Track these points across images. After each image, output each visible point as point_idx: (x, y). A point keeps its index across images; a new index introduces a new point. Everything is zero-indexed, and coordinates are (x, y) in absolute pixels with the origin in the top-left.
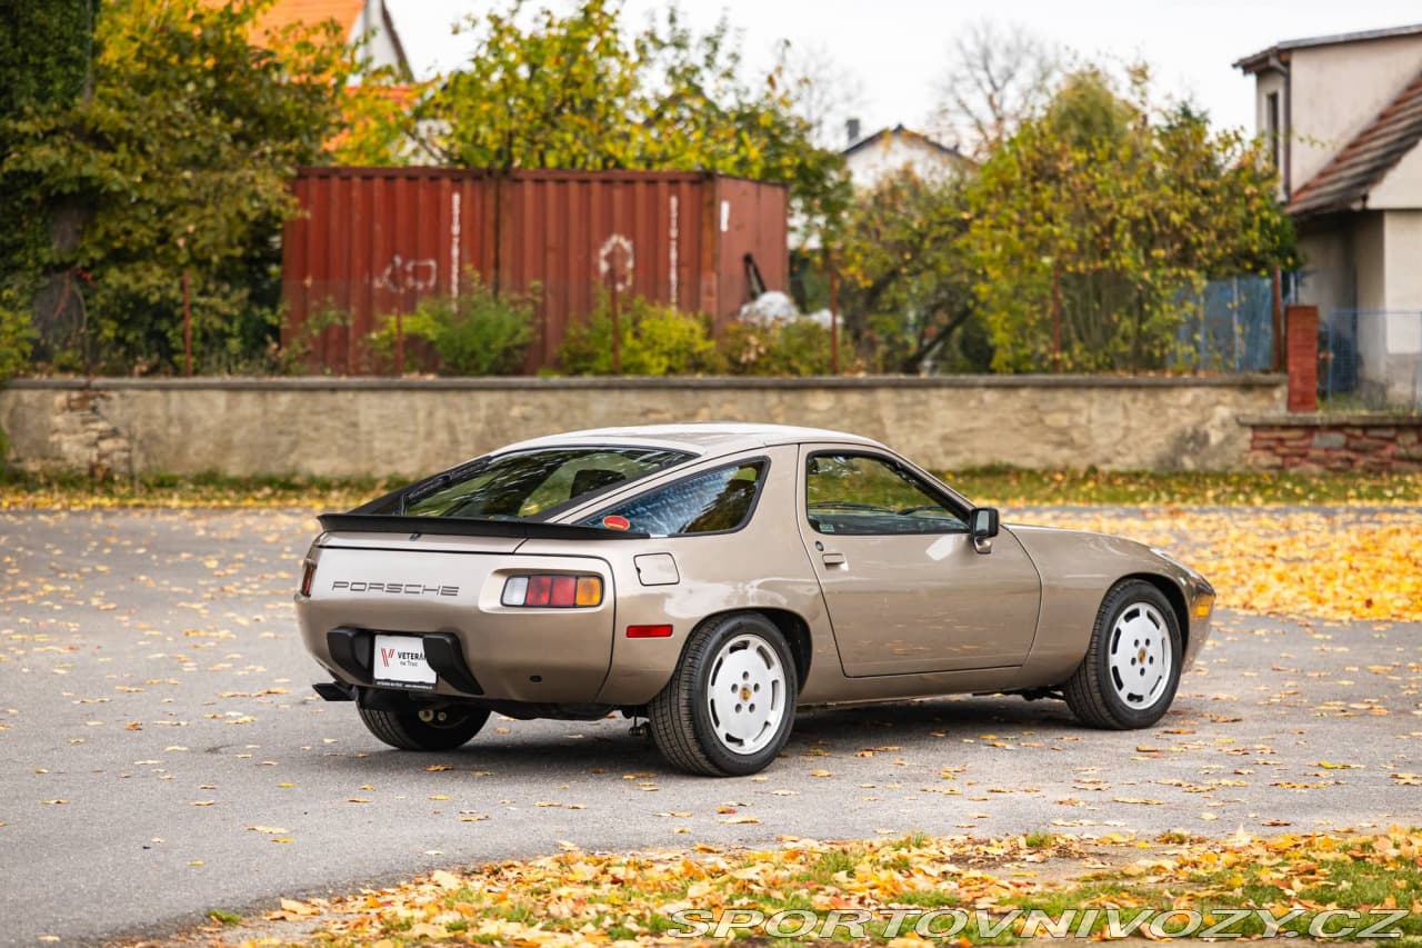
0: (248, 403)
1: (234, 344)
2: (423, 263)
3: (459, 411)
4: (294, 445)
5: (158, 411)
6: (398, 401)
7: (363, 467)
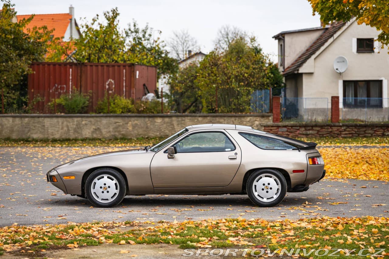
0: (18, 121)
1: (15, 106)
2: (63, 86)
3: (69, 122)
6: (55, 120)
7: (46, 136)
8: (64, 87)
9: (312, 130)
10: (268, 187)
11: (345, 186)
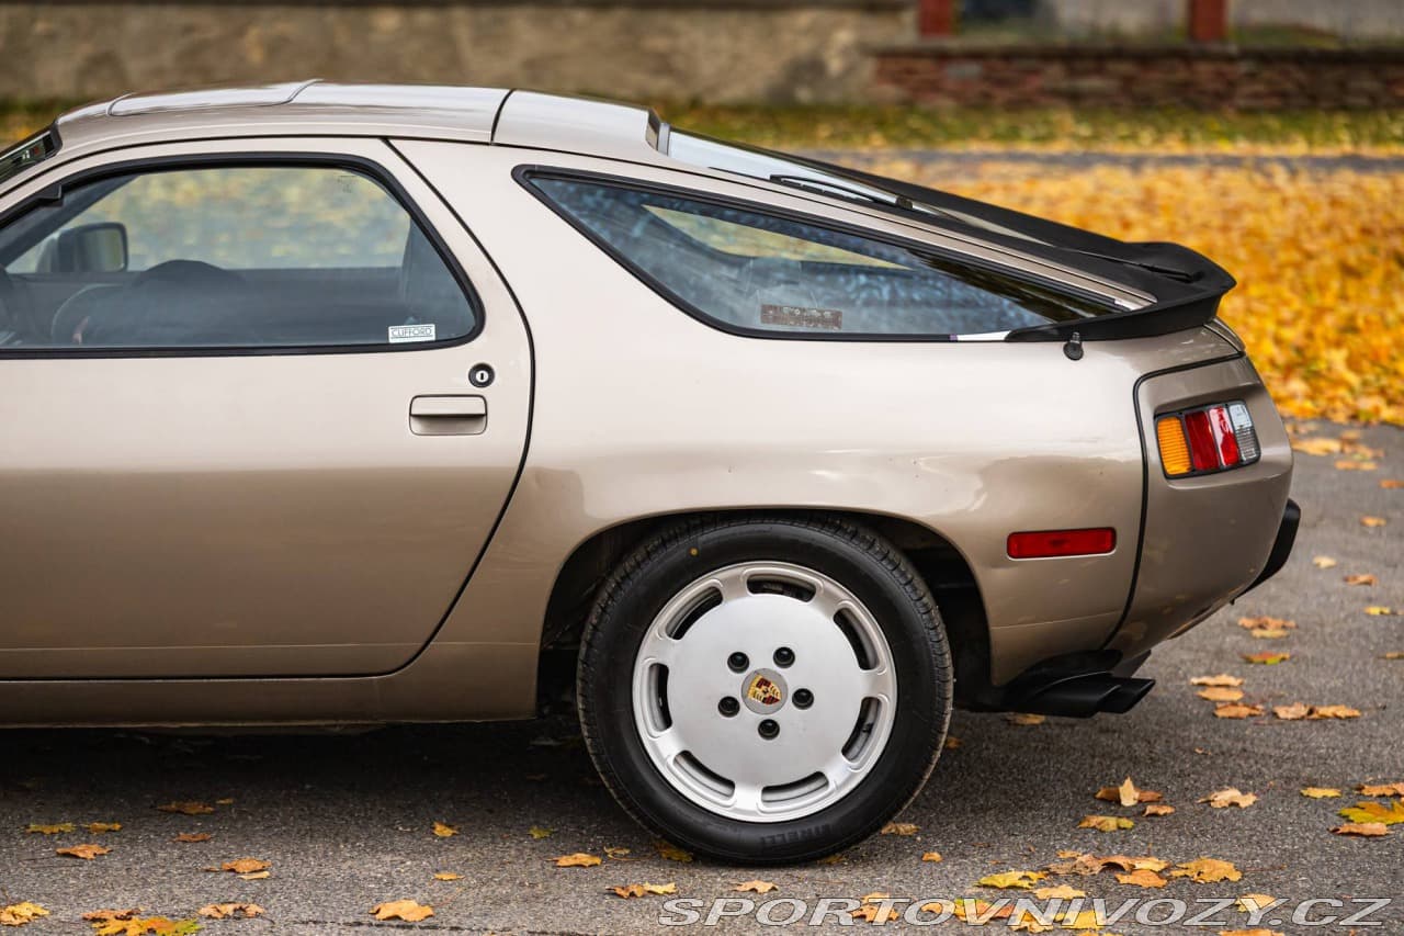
9: (1099, 71)
10: (775, 689)
11: (1371, 522)
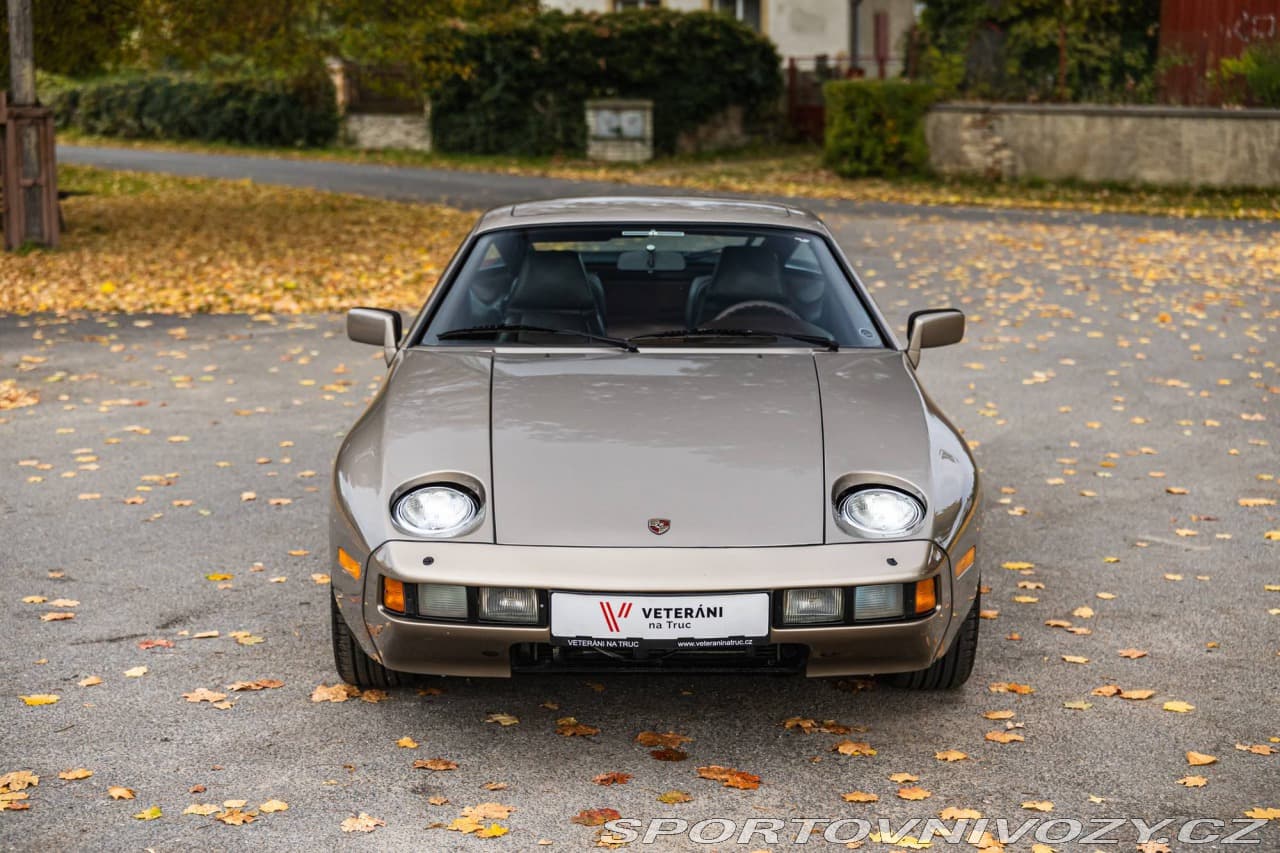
0: (1101, 125)
2: (1265, 18)
3: (1258, 135)
4: (1134, 158)
5: (1036, 130)
7: (1184, 177)
8: (1269, 21)
